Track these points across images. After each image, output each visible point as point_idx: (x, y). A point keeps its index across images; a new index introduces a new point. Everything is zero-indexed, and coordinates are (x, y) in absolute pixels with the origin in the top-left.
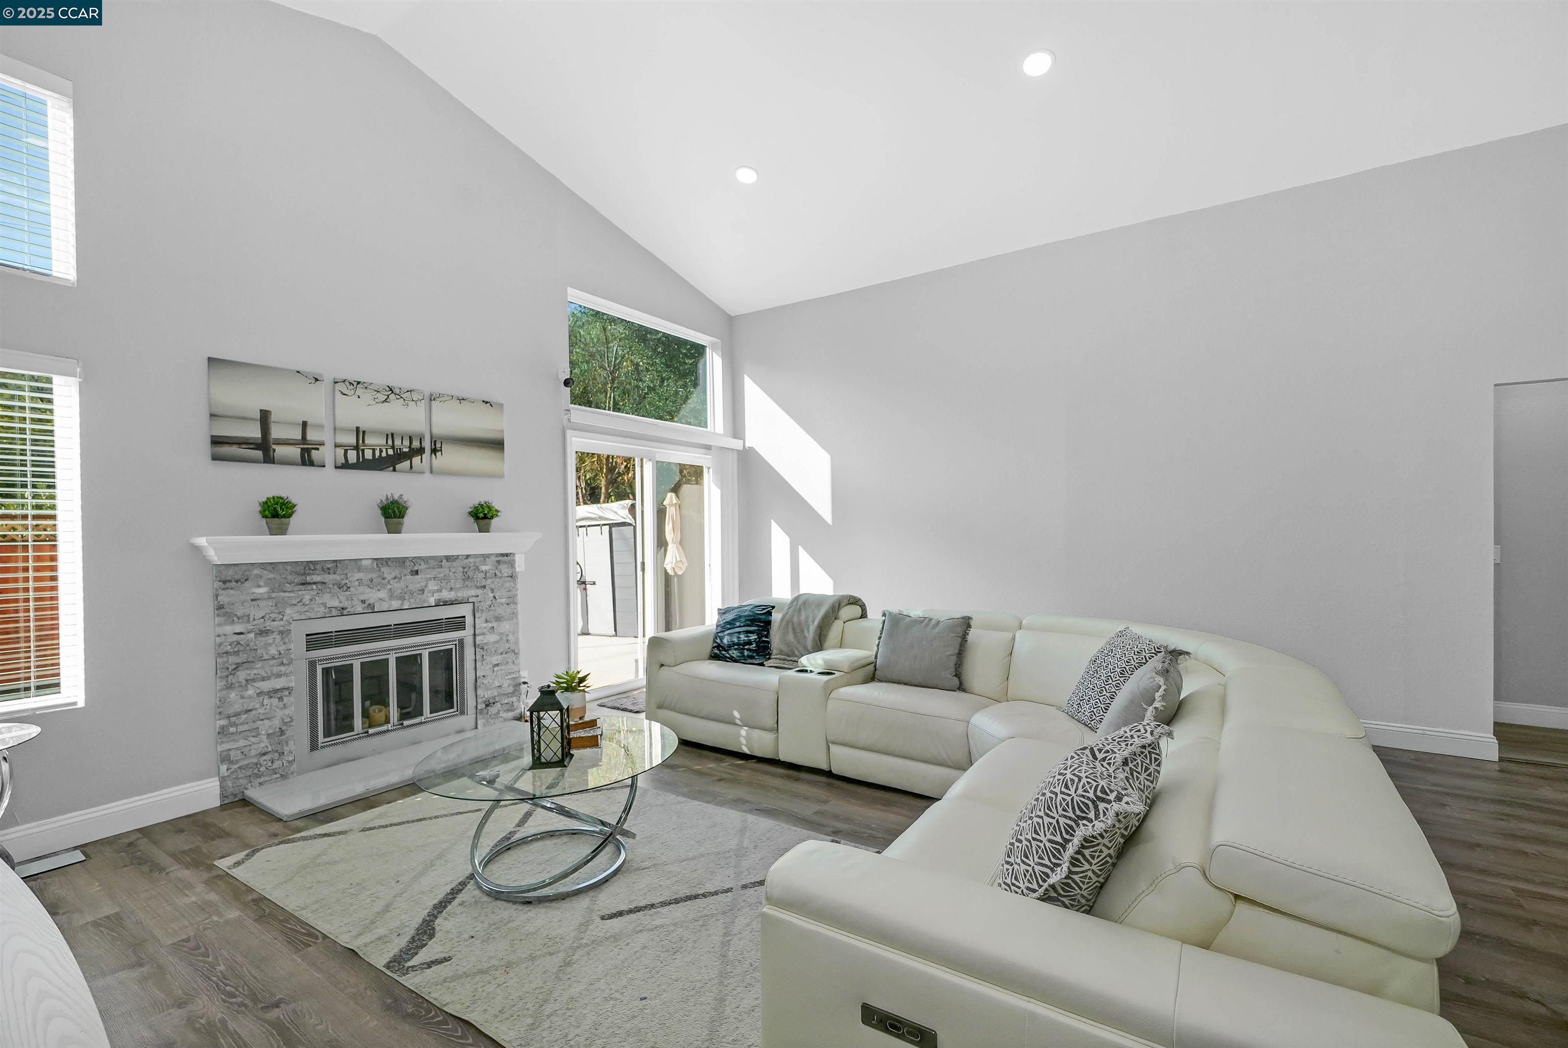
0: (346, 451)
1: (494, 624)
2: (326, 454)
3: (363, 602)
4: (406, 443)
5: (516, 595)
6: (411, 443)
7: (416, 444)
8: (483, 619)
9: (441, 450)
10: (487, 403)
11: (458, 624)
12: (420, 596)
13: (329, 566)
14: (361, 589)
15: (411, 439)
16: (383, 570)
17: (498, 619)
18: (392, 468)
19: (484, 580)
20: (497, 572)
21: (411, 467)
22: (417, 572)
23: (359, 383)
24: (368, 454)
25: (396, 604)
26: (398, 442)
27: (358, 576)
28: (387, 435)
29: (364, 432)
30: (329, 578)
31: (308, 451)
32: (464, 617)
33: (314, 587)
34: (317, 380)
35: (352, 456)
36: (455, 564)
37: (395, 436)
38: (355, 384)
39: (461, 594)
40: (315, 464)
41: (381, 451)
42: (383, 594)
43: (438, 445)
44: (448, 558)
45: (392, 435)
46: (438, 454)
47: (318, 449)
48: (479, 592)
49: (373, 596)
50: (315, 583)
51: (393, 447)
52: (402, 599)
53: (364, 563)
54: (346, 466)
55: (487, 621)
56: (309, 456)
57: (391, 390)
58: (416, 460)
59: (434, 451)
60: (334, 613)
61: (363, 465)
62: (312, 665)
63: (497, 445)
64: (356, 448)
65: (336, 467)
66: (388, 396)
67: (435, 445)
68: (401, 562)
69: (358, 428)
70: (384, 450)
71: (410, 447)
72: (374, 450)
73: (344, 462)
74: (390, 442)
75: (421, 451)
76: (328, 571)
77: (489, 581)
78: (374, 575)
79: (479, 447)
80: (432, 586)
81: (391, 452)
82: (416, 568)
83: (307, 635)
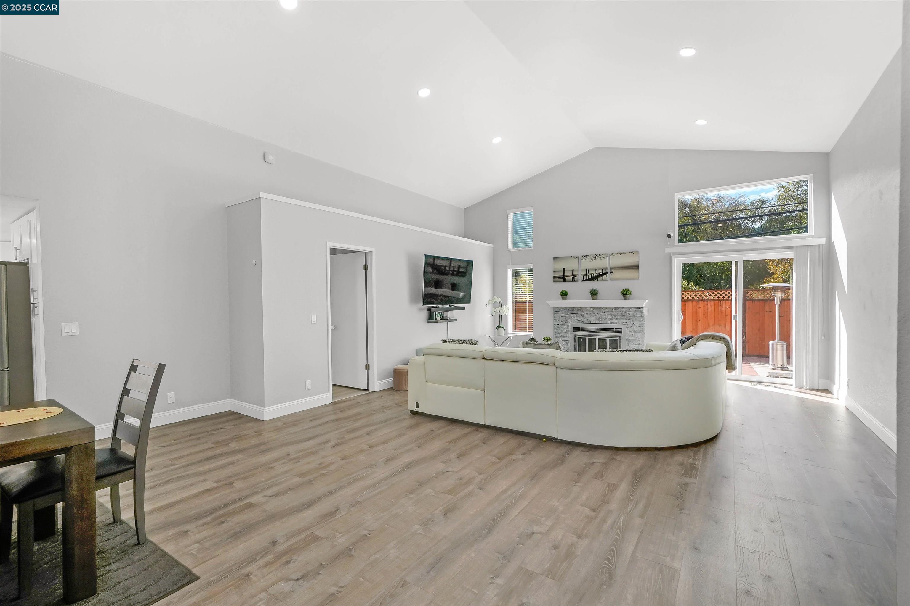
0: (583, 276)
1: (633, 333)
2: (579, 278)
3: (588, 320)
4: (601, 271)
5: (644, 323)
6: (603, 271)
7: (604, 271)
8: (629, 331)
9: (613, 272)
10: (631, 252)
11: (620, 331)
12: (605, 320)
13: (579, 309)
14: (587, 316)
15: (603, 270)
16: (593, 311)
17: (635, 331)
18: (597, 280)
19: (629, 317)
20: (634, 314)
21: (603, 279)
22: (604, 312)
23: (587, 256)
24: (590, 276)
25: (597, 322)
26: (598, 272)
27: (586, 312)
28: (595, 270)
29: (588, 270)
30: (579, 312)
31: (573, 277)
32: (622, 329)
33: (575, 314)
34: (576, 257)
35: (585, 277)
36: (618, 310)
38: (586, 256)
39: (620, 321)
40: (576, 281)
41: (593, 275)
42: (593, 318)
43: (612, 271)
44: (615, 308)
45: (597, 269)
46: (612, 273)
47: (576, 277)
48: (627, 321)
49: (592, 319)
50: (575, 313)
51: (597, 273)
52: (599, 320)
53: (588, 308)
54: (583, 280)
55: (630, 332)
56: (574, 279)
57: (596, 256)
58: (604, 276)
59: (611, 273)
60: (580, 322)
61: (589, 280)
62: (575, 336)
63: (636, 267)
64: (586, 275)
65: (582, 281)
66: (596, 258)
67: (611, 271)
68: (599, 309)
69: (587, 269)
70: (594, 275)
71: (602, 272)
72: (591, 275)
73: (583, 279)
74: (596, 272)
75: (606, 273)
76: (578, 310)
77: (631, 317)
78: (591, 312)
79: (628, 269)
80: (609, 317)
81: (596, 275)
82: (604, 311)
83: (574, 327)
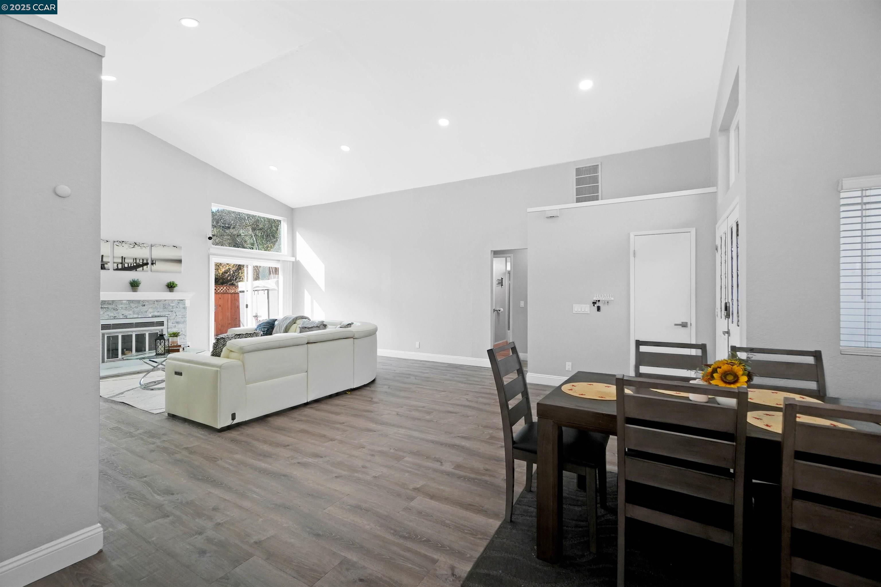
0: (118, 264)
1: (176, 325)
2: (110, 266)
3: (123, 315)
4: (141, 261)
5: (186, 315)
6: (143, 261)
7: (145, 262)
8: (171, 323)
9: (155, 264)
10: (175, 247)
11: (161, 324)
12: (145, 314)
13: (110, 302)
14: (122, 310)
15: (143, 260)
16: (131, 304)
17: (177, 323)
18: (135, 270)
19: (172, 309)
20: (177, 306)
21: (143, 269)
22: (144, 305)
23: (123, 242)
24: (126, 265)
25: (135, 316)
26: (138, 261)
27: (121, 306)
28: (134, 259)
29: (125, 258)
30: (110, 306)
31: (104, 264)
32: (163, 322)
33: (105, 309)
34: (107, 241)
35: (120, 266)
36: (160, 303)
37: (137, 259)
38: (122, 242)
39: (162, 314)
40: (106, 269)
41: (131, 264)
42: (131, 312)
43: (154, 262)
44: (157, 301)
45: (136, 259)
46: (154, 265)
47: (107, 264)
48: (170, 313)
49: (126, 313)
50: (105, 308)
51: (136, 263)
52: (138, 314)
53: (124, 301)
54: (118, 269)
55: (173, 323)
56: (104, 266)
57: (136, 243)
58: (145, 267)
59: (152, 264)
60: (112, 318)
61: (124, 269)
62: (103, 335)
63: (180, 261)
64: (122, 263)
65: (114, 270)
66: (134, 246)
67: (153, 262)
68: (138, 302)
69: (122, 257)
70: (132, 264)
71: (143, 263)
72: (128, 264)
73: (117, 268)
74: (135, 261)
75: (147, 264)
76: (110, 304)
77: (174, 309)
78: (127, 306)
79: (171, 262)
80: (150, 310)
81: (135, 264)
82: (144, 304)
83: (102, 325)
